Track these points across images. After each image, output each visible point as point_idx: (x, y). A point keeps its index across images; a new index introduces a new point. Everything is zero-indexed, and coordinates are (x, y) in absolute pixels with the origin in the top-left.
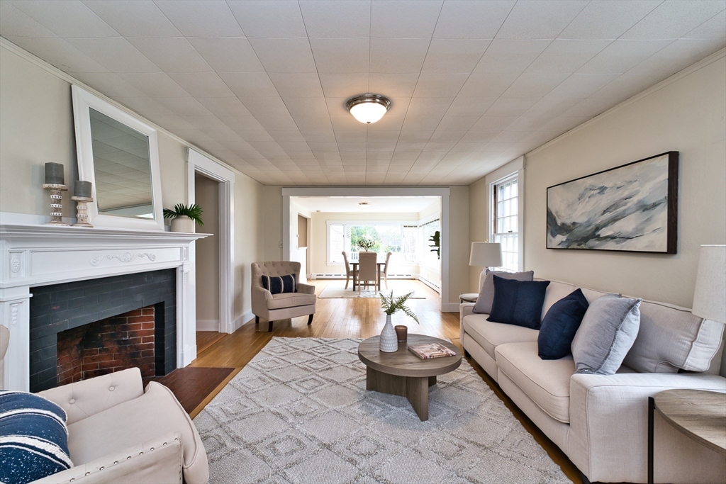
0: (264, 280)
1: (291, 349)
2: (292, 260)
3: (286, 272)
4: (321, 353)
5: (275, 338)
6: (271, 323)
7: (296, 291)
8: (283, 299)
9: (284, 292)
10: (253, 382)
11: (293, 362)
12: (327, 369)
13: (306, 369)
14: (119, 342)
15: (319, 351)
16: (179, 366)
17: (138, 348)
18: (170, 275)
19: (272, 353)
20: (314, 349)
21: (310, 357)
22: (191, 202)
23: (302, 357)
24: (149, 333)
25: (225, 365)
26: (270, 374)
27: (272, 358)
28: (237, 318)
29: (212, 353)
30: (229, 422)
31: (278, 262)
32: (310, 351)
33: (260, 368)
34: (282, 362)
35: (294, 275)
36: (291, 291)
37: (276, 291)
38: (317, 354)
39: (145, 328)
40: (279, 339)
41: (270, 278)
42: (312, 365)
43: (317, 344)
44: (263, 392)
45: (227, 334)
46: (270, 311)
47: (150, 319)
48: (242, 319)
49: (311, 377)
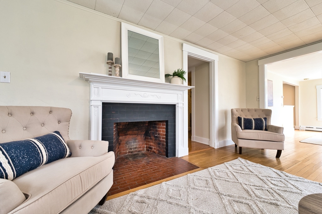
1: (247, 170)
2: (266, 109)
3: (259, 116)
4: (275, 185)
5: (240, 158)
6: (240, 148)
7: (266, 130)
8: (252, 133)
9: (255, 129)
10: (200, 181)
11: (241, 180)
12: (271, 203)
13: (248, 192)
14: (155, 137)
15: (273, 182)
16: (177, 156)
17: (160, 141)
18: (172, 108)
19: (230, 168)
20: (269, 178)
21: (259, 183)
23: (252, 180)
24: (164, 135)
25: (197, 164)
26: (216, 181)
27: (227, 171)
28: (222, 141)
29: (198, 155)
32: (264, 178)
33: (212, 174)
34: (231, 176)
35: (265, 119)
36: (261, 129)
37: (248, 125)
38: (269, 184)
39: (162, 131)
40: (243, 160)
41: (245, 119)
42: (257, 192)
43: (274, 175)
44: (199, 192)
45: (213, 148)
46: (239, 140)
47: (164, 128)
48: (225, 142)
49: (248, 202)
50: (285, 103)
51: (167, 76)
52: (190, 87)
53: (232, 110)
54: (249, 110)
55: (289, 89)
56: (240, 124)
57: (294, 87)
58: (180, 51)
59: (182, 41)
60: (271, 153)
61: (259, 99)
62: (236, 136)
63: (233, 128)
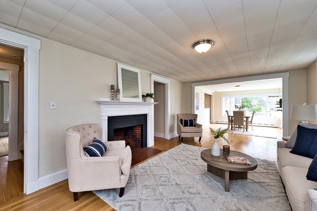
0: (181, 120)
1: (186, 149)
2: (195, 113)
3: (191, 118)
4: (197, 153)
5: (182, 144)
6: (182, 138)
7: (195, 126)
8: (188, 129)
9: (190, 126)
10: (166, 157)
11: (184, 153)
12: (195, 159)
13: (187, 157)
14: (132, 135)
15: (197, 152)
16: (148, 147)
17: (137, 138)
18: (145, 116)
19: (178, 149)
20: (195, 151)
21: (191, 153)
22: (153, 92)
23: (188, 153)
24: (139, 134)
25: (161, 149)
26: (173, 156)
27: (177, 150)
28: (171, 134)
29: (159, 145)
30: (152, 166)
31: (188, 114)
32: (193, 151)
33: (171, 153)
34: (179, 152)
35: (194, 120)
36: (193, 126)
37: (186, 125)
38: (195, 153)
39: (138, 131)
40: (184, 144)
41: (184, 120)
42: (190, 157)
43: (197, 149)
44: (167, 161)
45: (167, 140)
46: (182, 133)
47: (139, 129)
48: (173, 135)
49: (187, 160)
50: (205, 107)
51: (143, 96)
52: (156, 103)
53: (177, 115)
54: (186, 114)
55: (208, 97)
56: (182, 124)
57: (210, 96)
58: (149, 79)
59: (150, 72)
60: (197, 139)
61: (191, 107)
62: (179, 131)
63: (178, 126)
